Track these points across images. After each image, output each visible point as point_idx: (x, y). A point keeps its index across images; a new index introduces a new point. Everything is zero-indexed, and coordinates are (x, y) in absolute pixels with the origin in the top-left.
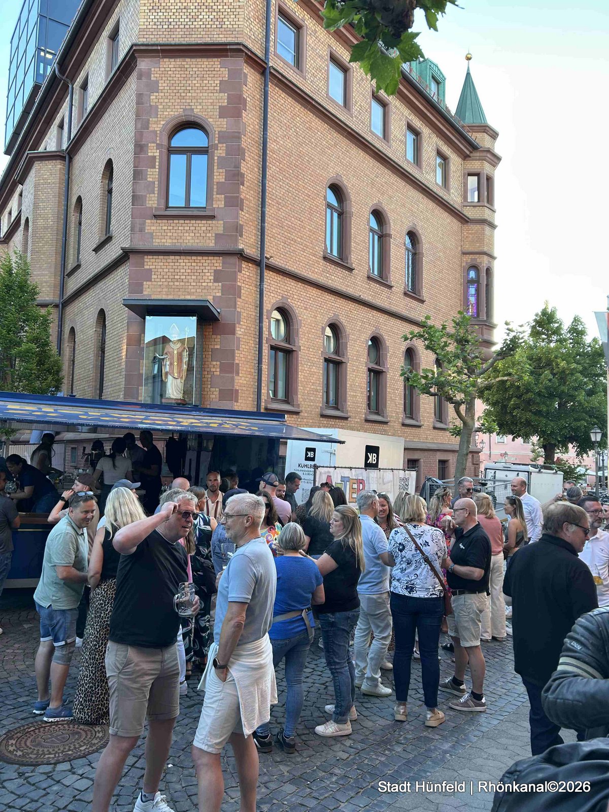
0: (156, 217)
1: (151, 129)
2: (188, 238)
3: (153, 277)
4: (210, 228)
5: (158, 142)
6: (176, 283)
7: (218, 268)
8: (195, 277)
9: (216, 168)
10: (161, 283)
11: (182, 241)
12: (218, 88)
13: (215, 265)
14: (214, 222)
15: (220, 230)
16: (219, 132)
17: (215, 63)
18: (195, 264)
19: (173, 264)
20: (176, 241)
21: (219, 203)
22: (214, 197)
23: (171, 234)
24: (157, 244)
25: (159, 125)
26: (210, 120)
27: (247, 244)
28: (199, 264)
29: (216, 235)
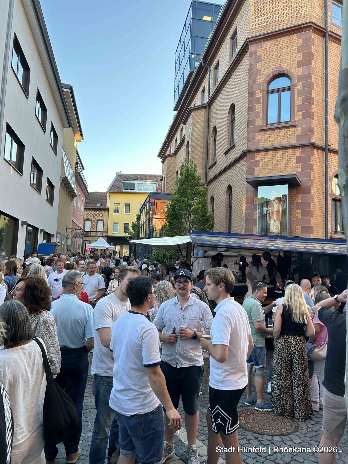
0: (261, 131)
1: (257, 83)
2: (280, 140)
3: (260, 164)
4: (294, 133)
5: (262, 89)
6: (273, 167)
7: (299, 155)
8: (285, 162)
9: (296, 97)
10: (265, 167)
11: (276, 142)
12: (297, 51)
13: (297, 153)
14: (296, 129)
15: (300, 133)
16: (298, 76)
17: (294, 37)
18: (285, 154)
19: (271, 156)
20: (273, 143)
21: (299, 117)
22: (296, 114)
23: (270, 139)
24: (262, 146)
25: (261, 80)
26: (292, 70)
27: (317, 138)
28: (287, 154)
29: (297, 136)
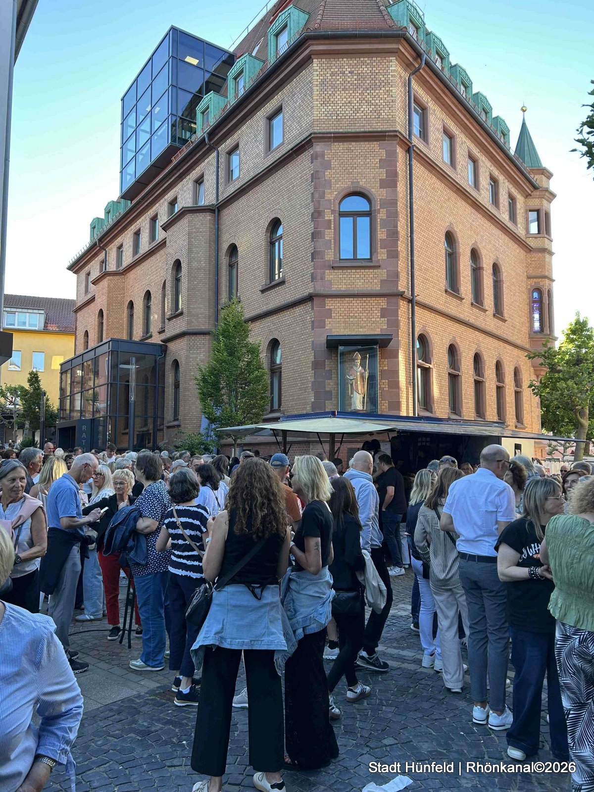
0: (333, 268)
1: (326, 198)
2: (359, 284)
3: (333, 315)
4: (377, 276)
5: (332, 208)
6: (351, 320)
7: (384, 307)
8: (366, 314)
9: (379, 228)
10: (339, 320)
11: (354, 286)
12: (378, 165)
13: (381, 304)
14: (379, 271)
15: (385, 277)
16: (380, 199)
17: (375, 145)
18: (366, 304)
19: (348, 304)
20: (350, 286)
21: (382, 255)
22: (379, 251)
23: (346, 281)
24: (335, 289)
25: (332, 195)
26: (372, 190)
27: (403, 285)
28: (368, 304)
29: (381, 280)
